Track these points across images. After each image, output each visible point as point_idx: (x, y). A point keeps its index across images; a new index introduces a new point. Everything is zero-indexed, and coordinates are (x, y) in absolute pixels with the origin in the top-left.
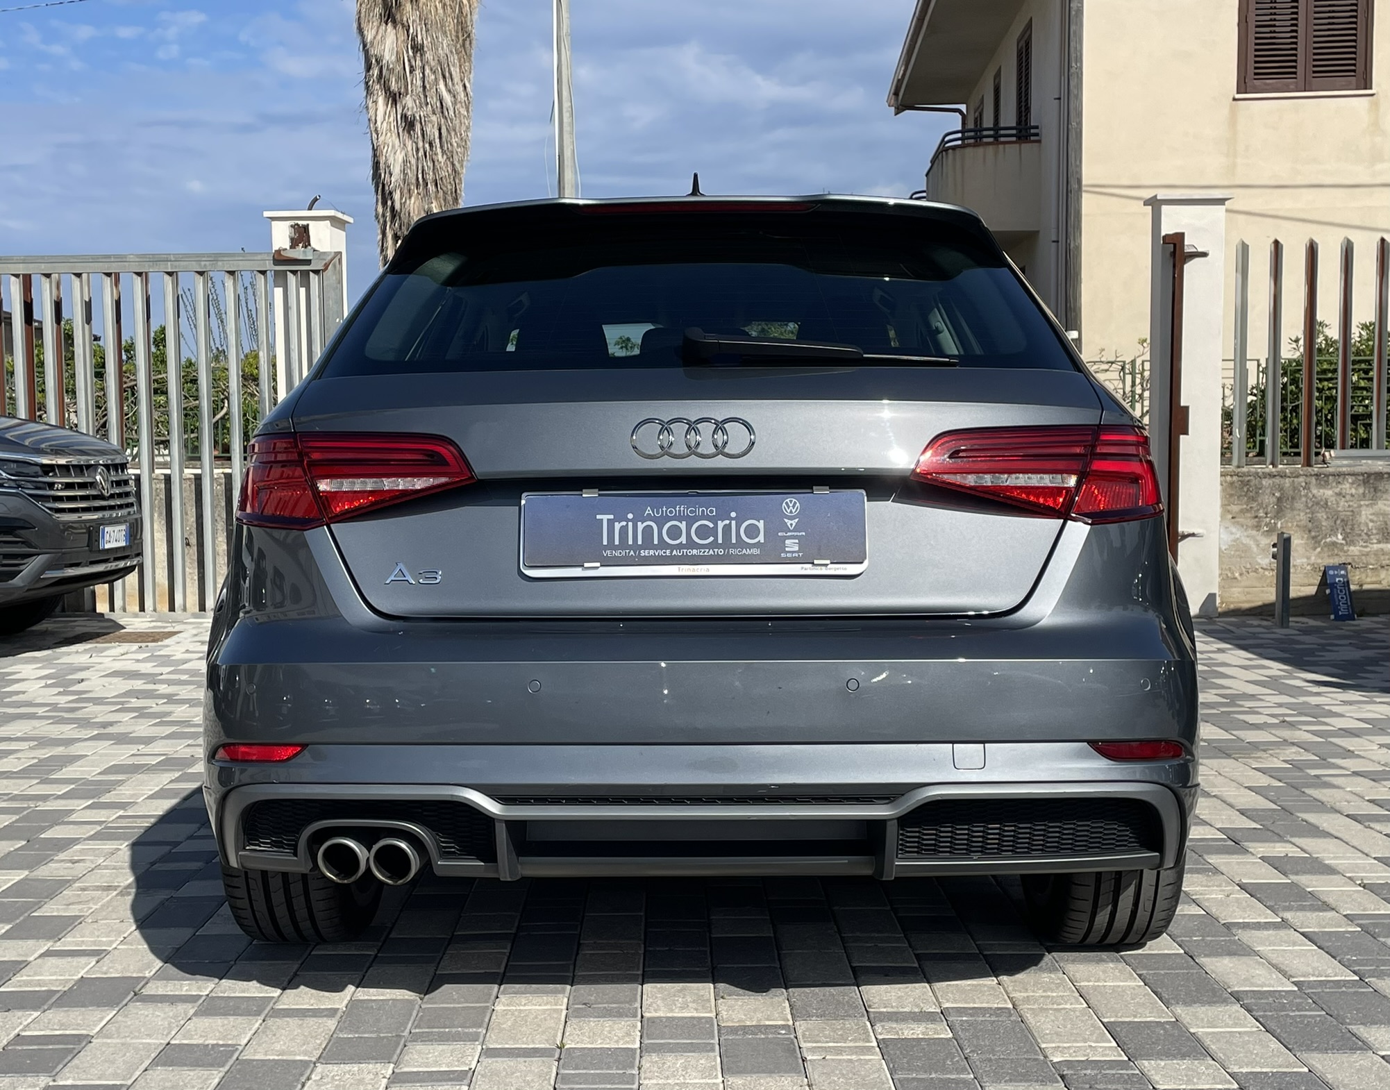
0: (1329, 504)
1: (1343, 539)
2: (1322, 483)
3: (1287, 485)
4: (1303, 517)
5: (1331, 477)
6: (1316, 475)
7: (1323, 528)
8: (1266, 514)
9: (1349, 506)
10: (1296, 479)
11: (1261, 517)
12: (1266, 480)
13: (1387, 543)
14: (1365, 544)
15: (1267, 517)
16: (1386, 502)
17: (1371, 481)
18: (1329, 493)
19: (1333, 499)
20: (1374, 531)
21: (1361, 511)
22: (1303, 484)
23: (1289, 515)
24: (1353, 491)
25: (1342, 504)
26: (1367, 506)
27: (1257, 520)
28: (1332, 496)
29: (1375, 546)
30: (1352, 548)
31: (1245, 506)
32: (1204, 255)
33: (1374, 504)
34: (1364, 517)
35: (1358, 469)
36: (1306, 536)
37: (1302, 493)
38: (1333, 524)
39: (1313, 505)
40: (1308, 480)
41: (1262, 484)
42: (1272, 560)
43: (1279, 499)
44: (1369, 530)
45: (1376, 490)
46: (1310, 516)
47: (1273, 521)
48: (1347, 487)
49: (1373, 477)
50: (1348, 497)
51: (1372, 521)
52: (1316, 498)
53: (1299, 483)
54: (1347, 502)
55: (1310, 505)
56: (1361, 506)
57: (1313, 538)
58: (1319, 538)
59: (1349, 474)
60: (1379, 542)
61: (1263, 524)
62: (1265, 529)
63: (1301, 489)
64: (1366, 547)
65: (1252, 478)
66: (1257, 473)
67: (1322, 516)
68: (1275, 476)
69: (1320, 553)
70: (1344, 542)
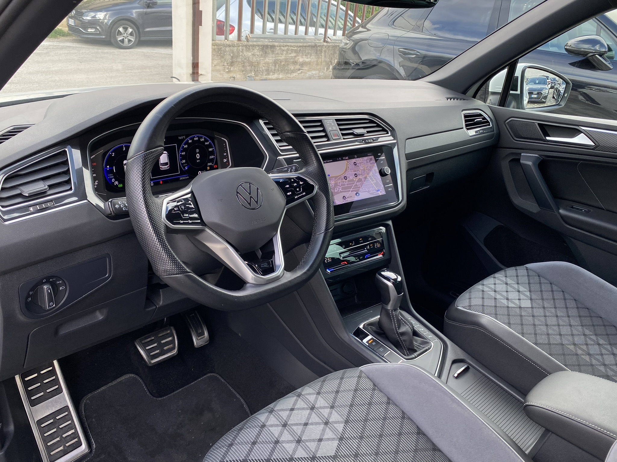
0: (250, 59)
1: (254, 74)
2: (248, 49)
3: (235, 50)
4: (240, 65)
5: (251, 47)
6: (246, 46)
7: (248, 70)
8: (227, 64)
9: (257, 60)
10: (238, 48)
11: (225, 65)
12: (228, 48)
13: (268, 75)
14: (261, 76)
16: (268, 58)
17: (264, 49)
18: (250, 54)
19: (251, 57)
21: (260, 62)
22: (241, 50)
23: (236, 64)
24: (258, 53)
25: (254, 59)
27: (224, 67)
29: (265, 76)
30: (257, 78)
31: (219, 61)
34: (261, 65)
35: (259, 43)
36: (241, 73)
37: (241, 54)
38: (251, 68)
39: (244, 60)
40: (243, 48)
41: (226, 50)
43: (232, 57)
44: (263, 70)
45: (266, 53)
46: (243, 65)
47: (230, 67)
48: (256, 51)
49: (265, 47)
50: (257, 56)
51: (264, 66)
52: (245, 56)
54: (256, 58)
55: (243, 60)
56: (260, 60)
57: (244, 74)
58: (246, 74)
59: (257, 46)
60: (266, 75)
61: (226, 68)
62: (227, 71)
63: (240, 52)
64: (261, 77)
66: (224, 44)
67: (247, 65)
68: (230, 46)
70: (254, 76)
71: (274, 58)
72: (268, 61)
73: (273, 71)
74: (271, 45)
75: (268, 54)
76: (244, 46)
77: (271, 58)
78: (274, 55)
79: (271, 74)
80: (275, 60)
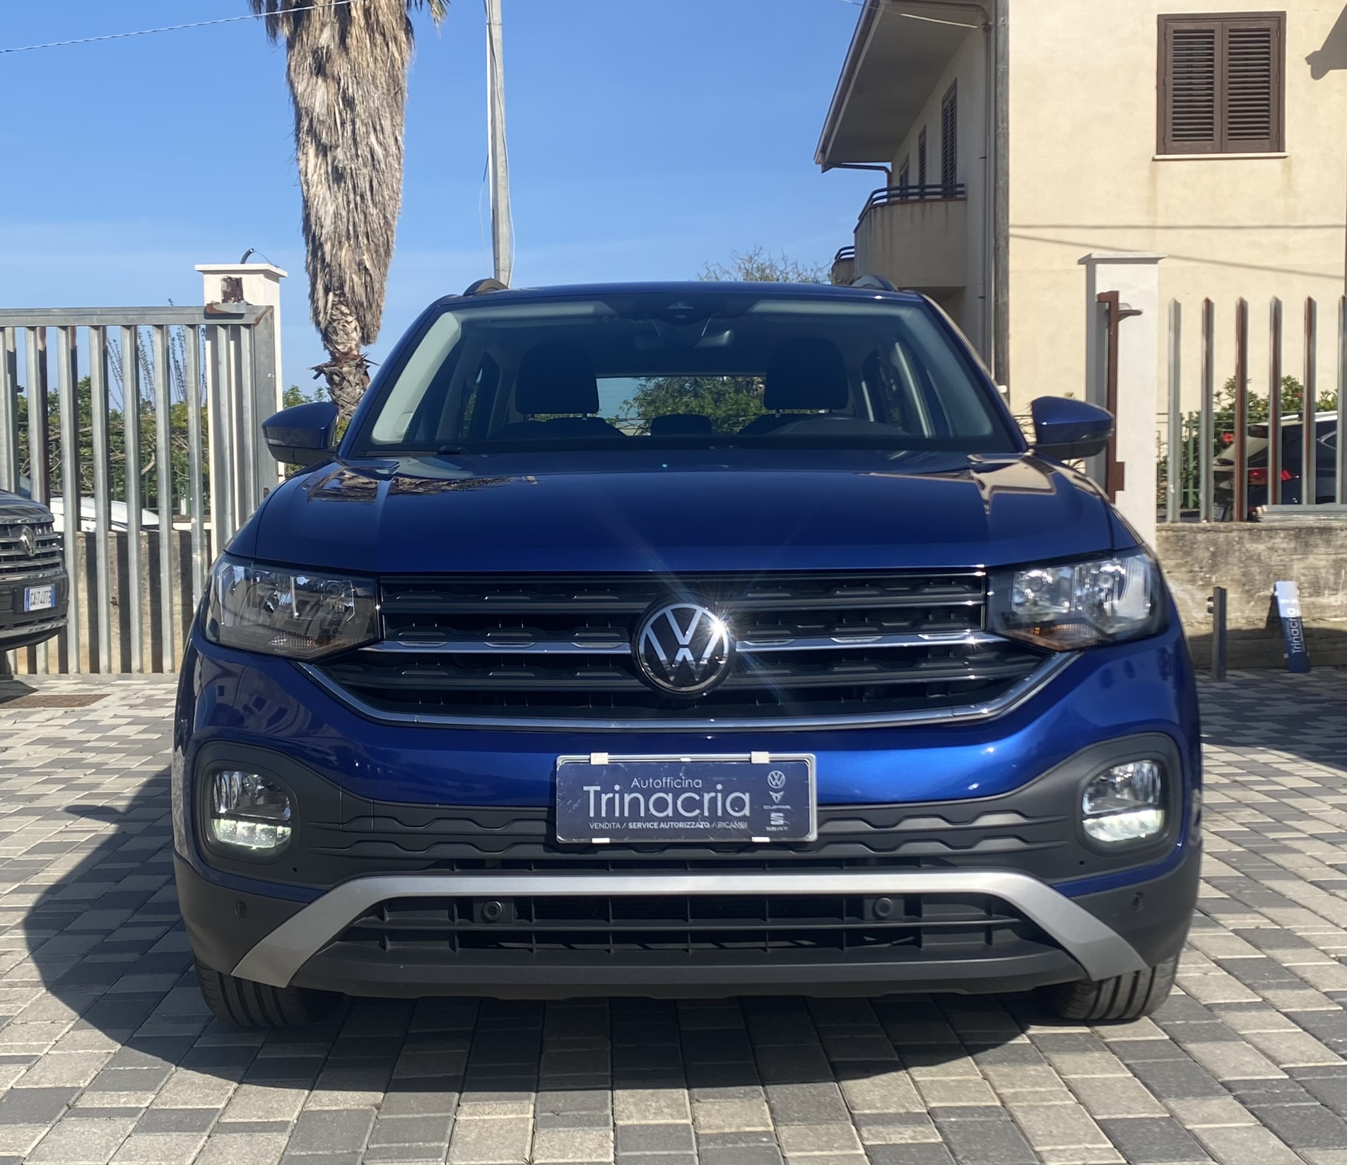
0: (1262, 558)
2: (1255, 537)
3: (1221, 540)
4: (1236, 571)
5: (1263, 532)
6: (1248, 530)
7: (1257, 582)
8: (1201, 568)
9: (1282, 560)
10: (1230, 534)
11: (1196, 571)
12: (1200, 534)
13: (1318, 596)
15: (1201, 571)
16: (1316, 556)
17: (1302, 536)
18: (1261, 547)
19: (1266, 553)
20: (1306, 585)
21: (1292, 565)
22: (1237, 539)
23: (1223, 569)
24: (1285, 545)
25: (1274, 558)
26: (1299, 560)
27: (1192, 574)
28: (1264, 550)
29: (1307, 599)
31: (1180, 561)
32: (1138, 313)
33: (1306, 558)
34: (1295, 571)
35: (1289, 524)
36: (1241, 590)
37: (1236, 548)
38: (1265, 578)
39: (1246, 559)
40: (1242, 534)
41: (1195, 538)
42: (1208, 614)
43: (1214, 554)
44: (1301, 584)
45: (1307, 544)
46: (1244, 570)
47: (1208, 576)
48: (1280, 541)
49: (1304, 531)
50: (1280, 552)
51: (1304, 575)
52: (1249, 552)
53: (1233, 537)
54: (1279, 556)
55: (1243, 559)
56: (1292, 560)
57: (1248, 591)
58: (1253, 592)
59: (1281, 529)
60: (1311, 595)
61: (1198, 578)
62: (1200, 583)
63: (1235, 543)
65: (1187, 533)
67: (1255, 570)
68: (1209, 531)
69: (1253, 606)
71: (1333, 557)
72: (1315, 562)
73: (1331, 584)
74: (1322, 526)
75: (1314, 547)
76: (1244, 530)
77: (1323, 557)
78: (1330, 550)
79: (1326, 592)
80: (1335, 561)
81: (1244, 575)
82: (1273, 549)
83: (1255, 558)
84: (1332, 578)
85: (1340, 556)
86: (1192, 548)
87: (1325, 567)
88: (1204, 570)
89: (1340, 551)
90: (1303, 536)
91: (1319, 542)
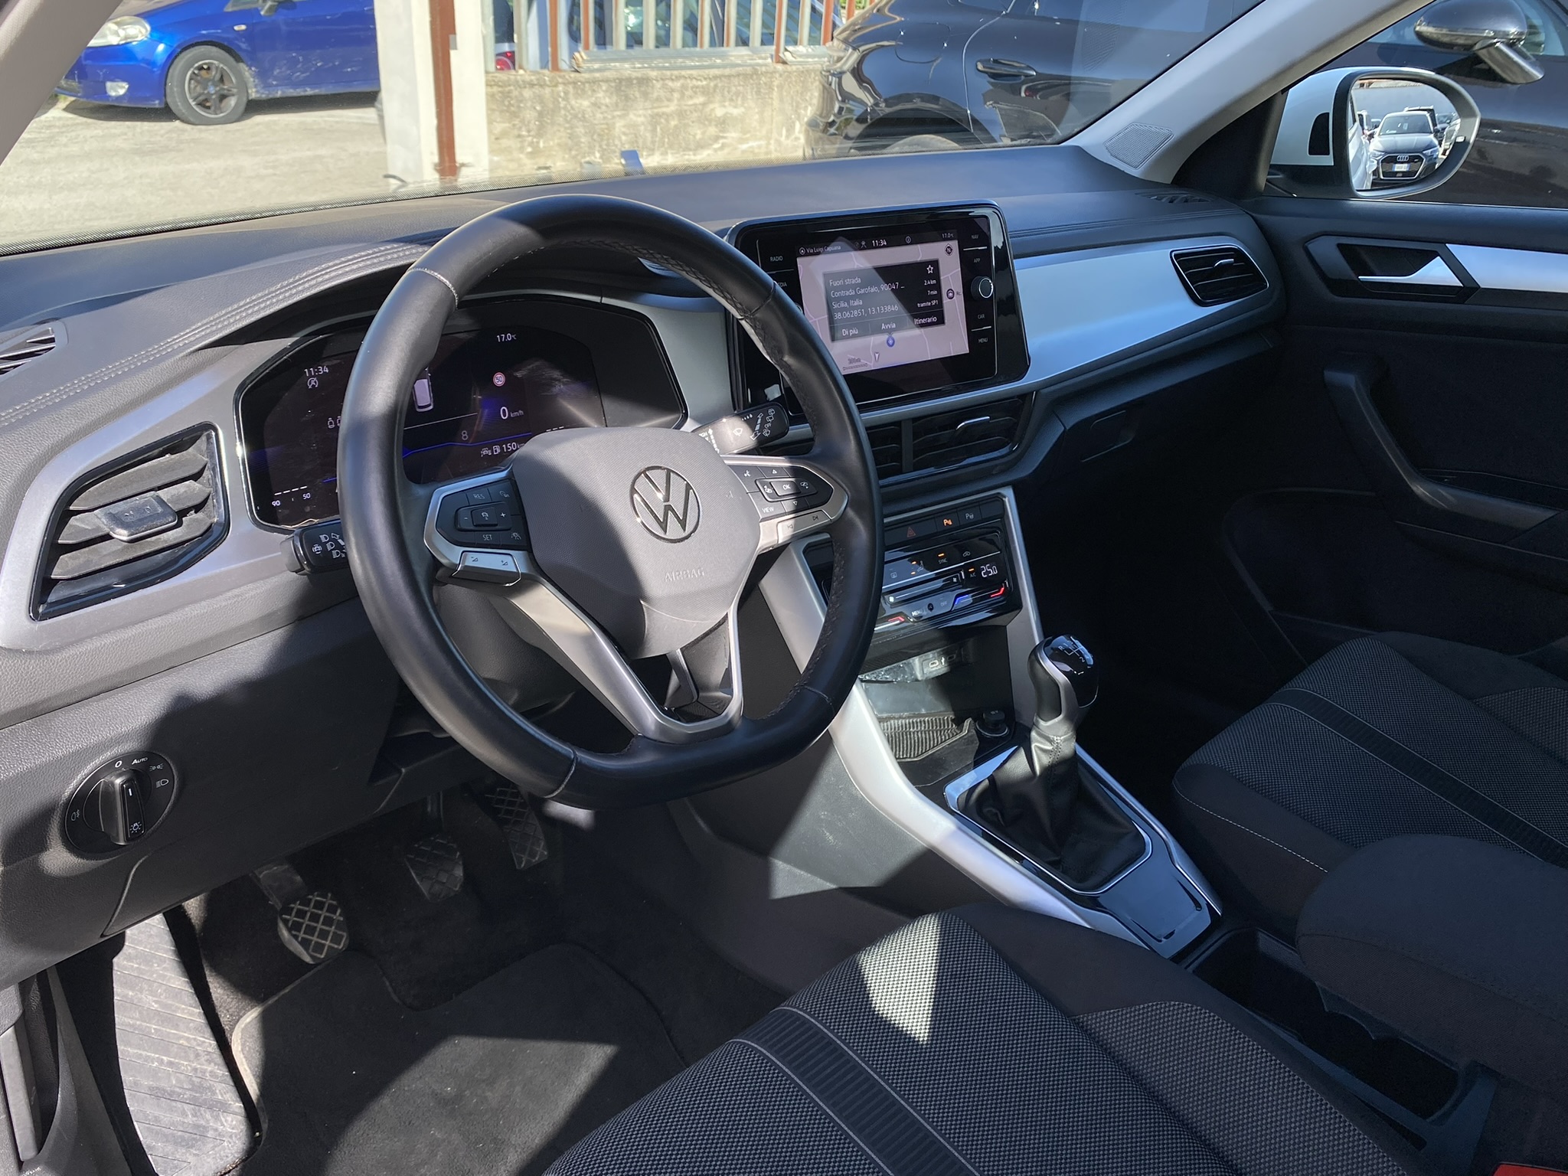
0: (587, 116)
1: (601, 157)
2: (579, 92)
3: (547, 96)
4: (563, 134)
5: (587, 85)
6: (575, 83)
7: (584, 145)
8: (529, 131)
9: (605, 118)
10: (554, 89)
11: (523, 136)
12: (527, 90)
15: (529, 136)
16: (635, 112)
18: (586, 103)
19: (589, 110)
21: (614, 123)
22: (562, 94)
23: (550, 131)
24: (607, 100)
25: (599, 115)
27: (520, 139)
28: (589, 107)
31: (507, 125)
33: (627, 115)
34: (617, 130)
35: (608, 74)
37: (562, 105)
38: (591, 139)
40: (567, 88)
45: (626, 98)
46: (569, 131)
47: (536, 141)
49: (624, 83)
50: (604, 108)
51: (625, 134)
52: (574, 110)
53: (559, 92)
56: (614, 117)
59: (602, 81)
61: (526, 144)
62: (529, 149)
63: (560, 99)
65: (512, 88)
66: (517, 82)
67: (580, 131)
70: (600, 161)
71: (649, 112)
72: (635, 118)
73: (649, 144)
74: (639, 76)
75: (633, 101)
76: (570, 83)
77: (641, 112)
79: (645, 153)
80: (652, 116)
81: (569, 138)
82: (596, 105)
83: (580, 116)
84: (648, 135)
85: (656, 111)
86: (519, 107)
87: (643, 124)
88: (532, 133)
89: (655, 105)
90: (622, 87)
91: (637, 94)
